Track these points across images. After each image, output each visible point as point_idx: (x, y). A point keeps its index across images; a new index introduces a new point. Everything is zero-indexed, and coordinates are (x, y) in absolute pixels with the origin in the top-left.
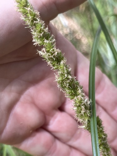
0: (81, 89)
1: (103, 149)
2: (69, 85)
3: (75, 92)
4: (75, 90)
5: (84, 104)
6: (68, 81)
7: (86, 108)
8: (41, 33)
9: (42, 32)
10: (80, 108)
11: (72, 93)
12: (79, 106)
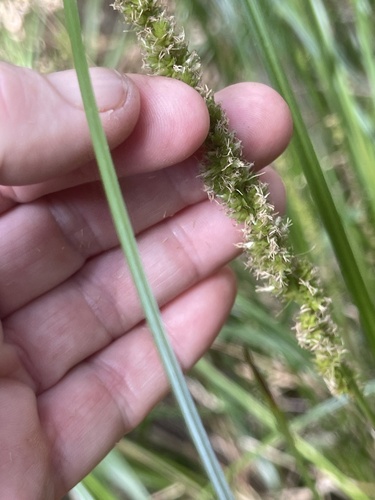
0: (264, 195)
1: (322, 340)
2: (236, 187)
3: (251, 203)
4: (250, 199)
5: (276, 235)
6: (235, 175)
7: (280, 242)
8: (167, 47)
9: (168, 43)
10: (263, 243)
11: (242, 204)
12: (264, 239)
